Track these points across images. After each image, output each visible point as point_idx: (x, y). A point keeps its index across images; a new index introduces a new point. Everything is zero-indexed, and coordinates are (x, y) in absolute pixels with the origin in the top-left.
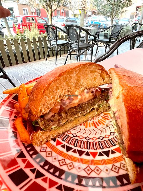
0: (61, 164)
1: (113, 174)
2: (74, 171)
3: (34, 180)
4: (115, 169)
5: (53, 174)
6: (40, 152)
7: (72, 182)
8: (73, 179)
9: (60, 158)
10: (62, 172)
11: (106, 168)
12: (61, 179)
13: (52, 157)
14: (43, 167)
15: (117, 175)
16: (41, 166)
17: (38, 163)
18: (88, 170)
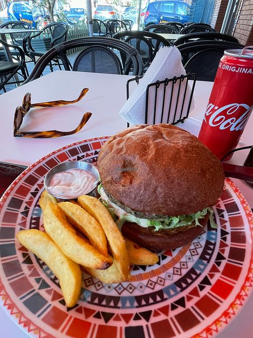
0: (152, 287)
1: (196, 258)
2: (168, 283)
3: (149, 324)
4: (194, 252)
5: (156, 302)
6: (120, 294)
7: (177, 293)
8: (175, 290)
9: (145, 282)
10: (160, 293)
11: (187, 257)
12: (166, 299)
13: (137, 289)
14: (140, 306)
15: (198, 256)
16: (137, 307)
17: (132, 307)
18: (177, 271)
